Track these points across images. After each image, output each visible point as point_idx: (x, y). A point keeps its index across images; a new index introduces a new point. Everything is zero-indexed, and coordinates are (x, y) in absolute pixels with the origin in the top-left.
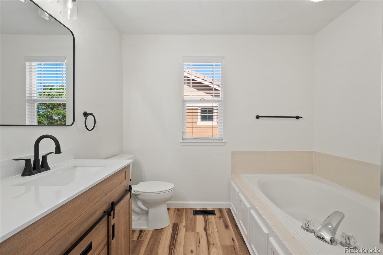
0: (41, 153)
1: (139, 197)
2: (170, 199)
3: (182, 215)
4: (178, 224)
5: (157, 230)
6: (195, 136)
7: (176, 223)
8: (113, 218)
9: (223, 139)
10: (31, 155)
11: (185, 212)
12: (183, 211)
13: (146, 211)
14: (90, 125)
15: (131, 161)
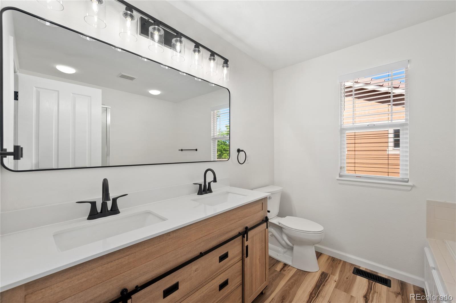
0: (208, 181)
1: (284, 230)
2: (319, 243)
3: (337, 267)
4: (329, 275)
5: (302, 271)
6: (358, 174)
7: (326, 273)
8: (247, 240)
9: (408, 181)
10: (202, 181)
11: (342, 265)
12: (339, 263)
13: (291, 247)
14: (242, 160)
15: (268, 194)
